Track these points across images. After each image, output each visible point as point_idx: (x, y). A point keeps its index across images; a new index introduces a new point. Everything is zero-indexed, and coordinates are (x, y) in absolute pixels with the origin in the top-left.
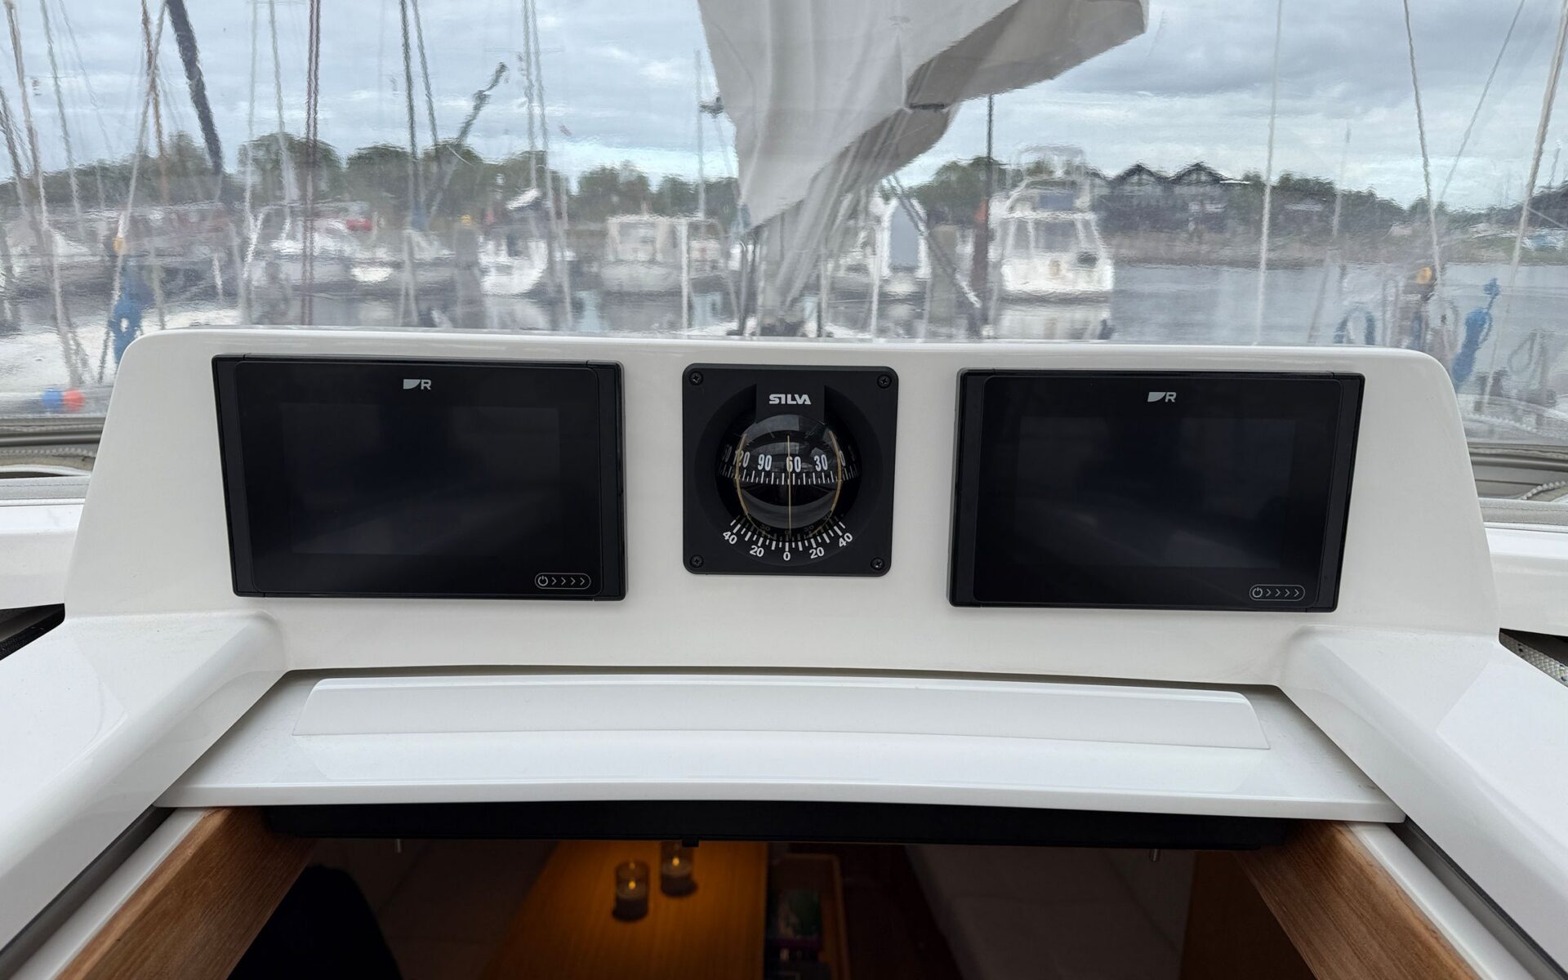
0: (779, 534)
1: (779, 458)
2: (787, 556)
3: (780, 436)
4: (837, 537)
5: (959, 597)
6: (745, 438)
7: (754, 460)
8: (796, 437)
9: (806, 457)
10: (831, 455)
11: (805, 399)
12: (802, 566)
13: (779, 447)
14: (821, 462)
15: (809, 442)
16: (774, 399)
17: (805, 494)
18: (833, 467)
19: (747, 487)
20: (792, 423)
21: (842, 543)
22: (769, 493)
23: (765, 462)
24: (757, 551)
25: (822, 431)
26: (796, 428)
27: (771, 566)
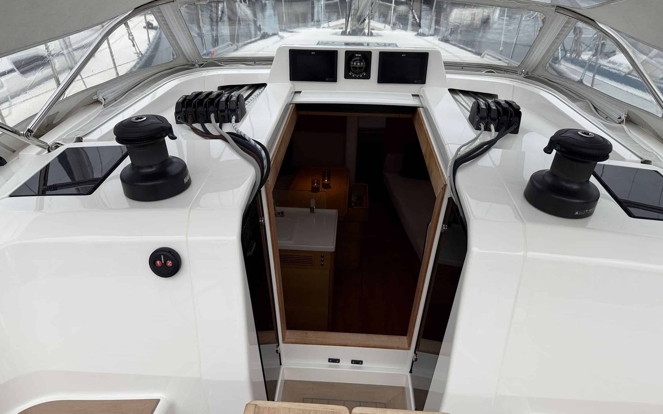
0: (356, 74)
1: (357, 63)
2: (357, 77)
3: (357, 60)
4: (364, 74)
5: (378, 82)
6: (352, 60)
7: (353, 63)
8: (359, 60)
9: (360, 63)
10: (363, 63)
11: (360, 55)
12: (359, 78)
13: (356, 62)
14: (362, 64)
15: (360, 61)
16: (356, 55)
17: (360, 68)
18: (363, 64)
19: (353, 67)
20: (358, 58)
21: (364, 75)
22: (355, 68)
23: (355, 64)
24: (354, 76)
25: (362, 59)
26: (359, 59)
27: (355, 78)
